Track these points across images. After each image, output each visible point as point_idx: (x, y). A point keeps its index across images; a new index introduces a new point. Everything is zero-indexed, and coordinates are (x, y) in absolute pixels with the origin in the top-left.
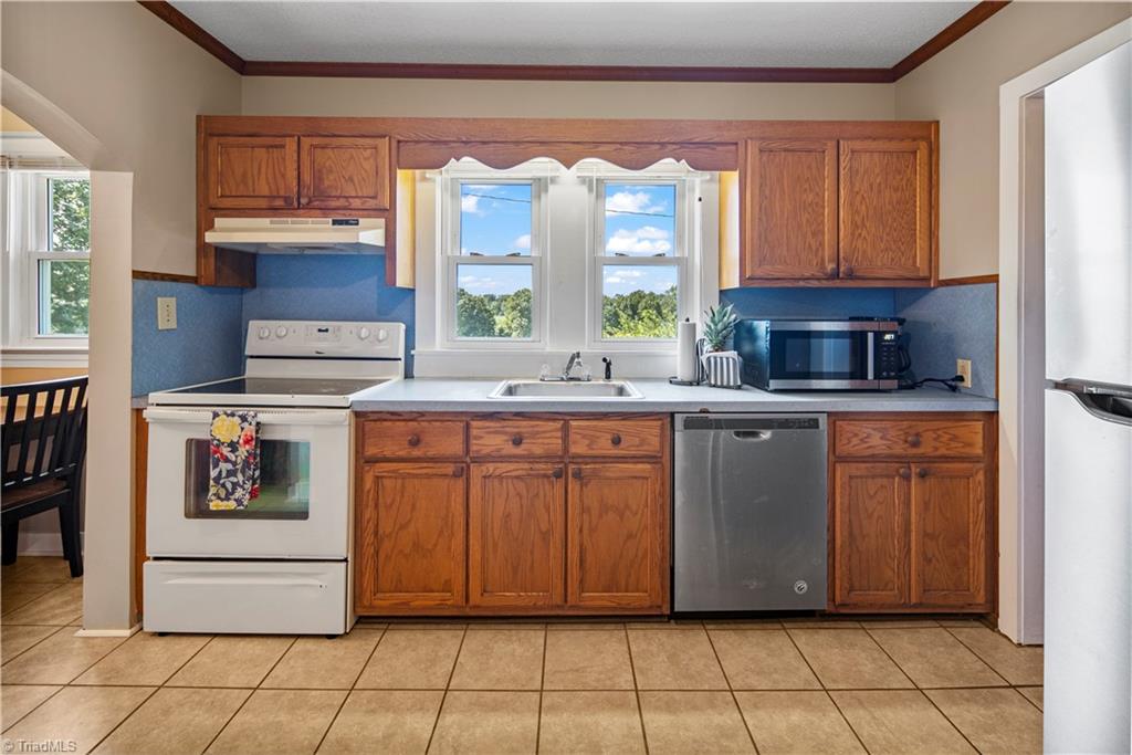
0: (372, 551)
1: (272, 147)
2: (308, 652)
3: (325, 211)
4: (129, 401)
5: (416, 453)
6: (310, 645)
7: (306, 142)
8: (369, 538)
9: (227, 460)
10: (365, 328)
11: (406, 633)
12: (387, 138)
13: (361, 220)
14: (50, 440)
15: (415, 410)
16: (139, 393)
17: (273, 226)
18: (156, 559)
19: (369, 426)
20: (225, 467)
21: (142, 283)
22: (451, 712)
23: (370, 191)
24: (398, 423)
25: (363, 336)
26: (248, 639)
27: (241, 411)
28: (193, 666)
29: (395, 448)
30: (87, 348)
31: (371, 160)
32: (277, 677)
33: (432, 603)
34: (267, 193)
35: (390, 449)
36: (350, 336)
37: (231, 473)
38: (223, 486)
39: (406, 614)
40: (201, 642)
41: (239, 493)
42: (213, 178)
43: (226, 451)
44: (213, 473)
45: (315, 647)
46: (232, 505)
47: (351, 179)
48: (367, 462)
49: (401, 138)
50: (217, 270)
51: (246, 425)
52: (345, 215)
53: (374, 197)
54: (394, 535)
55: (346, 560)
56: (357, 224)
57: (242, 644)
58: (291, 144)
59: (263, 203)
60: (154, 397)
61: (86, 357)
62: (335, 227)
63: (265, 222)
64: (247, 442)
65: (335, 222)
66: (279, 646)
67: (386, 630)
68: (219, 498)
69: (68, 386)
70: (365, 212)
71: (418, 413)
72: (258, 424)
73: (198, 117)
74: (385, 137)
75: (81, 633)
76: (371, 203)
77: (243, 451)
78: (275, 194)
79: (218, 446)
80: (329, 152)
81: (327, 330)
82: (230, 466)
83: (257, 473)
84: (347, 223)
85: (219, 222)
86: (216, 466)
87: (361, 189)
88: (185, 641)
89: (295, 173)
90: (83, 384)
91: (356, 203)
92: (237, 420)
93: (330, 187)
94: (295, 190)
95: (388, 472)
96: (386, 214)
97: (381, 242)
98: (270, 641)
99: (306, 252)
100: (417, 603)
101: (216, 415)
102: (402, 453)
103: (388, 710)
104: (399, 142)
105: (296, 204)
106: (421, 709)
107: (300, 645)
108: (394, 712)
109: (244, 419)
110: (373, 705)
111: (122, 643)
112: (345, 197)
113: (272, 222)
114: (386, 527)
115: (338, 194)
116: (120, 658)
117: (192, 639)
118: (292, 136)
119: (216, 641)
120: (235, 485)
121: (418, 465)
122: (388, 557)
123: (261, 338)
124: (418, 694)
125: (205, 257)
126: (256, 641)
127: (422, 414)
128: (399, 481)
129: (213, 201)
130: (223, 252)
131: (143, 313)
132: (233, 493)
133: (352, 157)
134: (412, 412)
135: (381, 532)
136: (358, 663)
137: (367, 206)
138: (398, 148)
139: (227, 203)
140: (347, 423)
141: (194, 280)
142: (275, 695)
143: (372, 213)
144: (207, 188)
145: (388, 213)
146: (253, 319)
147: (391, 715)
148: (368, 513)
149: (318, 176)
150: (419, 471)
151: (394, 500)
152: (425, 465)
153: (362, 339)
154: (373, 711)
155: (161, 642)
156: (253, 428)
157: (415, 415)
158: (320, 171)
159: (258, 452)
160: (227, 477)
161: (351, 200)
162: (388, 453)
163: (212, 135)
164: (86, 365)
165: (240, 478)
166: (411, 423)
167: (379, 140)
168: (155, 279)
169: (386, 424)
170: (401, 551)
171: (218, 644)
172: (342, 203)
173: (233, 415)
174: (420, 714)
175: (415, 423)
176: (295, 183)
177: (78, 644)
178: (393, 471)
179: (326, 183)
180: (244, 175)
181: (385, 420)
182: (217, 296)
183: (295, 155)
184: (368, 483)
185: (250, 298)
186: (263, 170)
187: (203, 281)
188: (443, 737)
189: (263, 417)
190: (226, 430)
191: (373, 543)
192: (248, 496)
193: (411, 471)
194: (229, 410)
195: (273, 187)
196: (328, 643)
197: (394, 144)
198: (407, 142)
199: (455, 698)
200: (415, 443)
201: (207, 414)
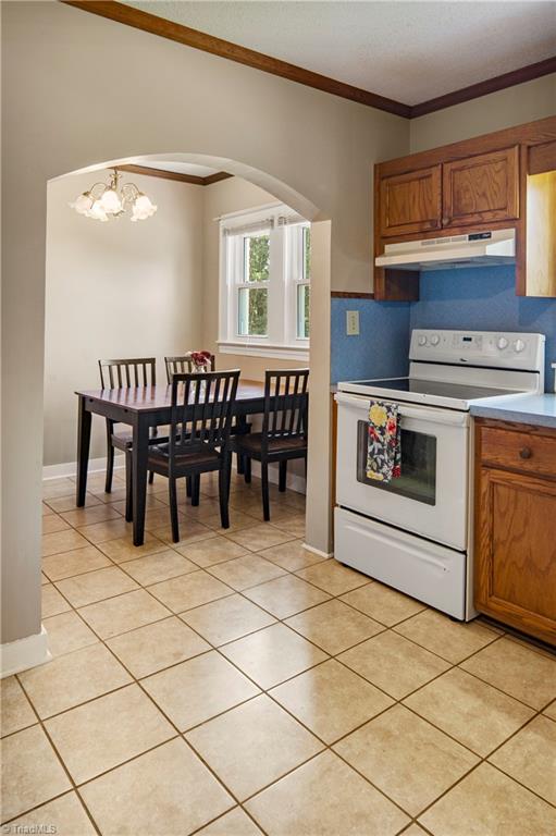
0: (488, 552)
1: (423, 178)
2: (432, 622)
3: (463, 228)
4: (328, 387)
5: (528, 466)
6: (435, 617)
7: (448, 167)
8: (485, 540)
9: (378, 441)
10: (504, 339)
11: (519, 648)
12: (517, 148)
13: (493, 233)
14: (297, 411)
15: (526, 422)
16: (334, 384)
17: (424, 247)
18: (342, 507)
19: (485, 431)
20: (377, 445)
21: (337, 300)
22: (536, 732)
23: (501, 204)
24: (511, 433)
25: (501, 346)
26: (395, 593)
27: (388, 403)
28: (356, 594)
29: (509, 458)
30: (308, 347)
31: (502, 172)
32: (405, 628)
33: (544, 627)
34: (419, 219)
35: (503, 458)
36: (490, 346)
37: (381, 452)
38: (376, 460)
39: (517, 628)
40: (366, 581)
41: (385, 469)
42: (383, 213)
43: (378, 432)
44: (370, 449)
45: (438, 621)
46: (380, 477)
47: (484, 195)
48: (484, 466)
49: (532, 144)
50: (387, 288)
51: (390, 414)
52: (479, 230)
53: (505, 209)
54: (508, 545)
55: (464, 553)
56: (490, 237)
57: (389, 594)
58: (436, 172)
59: (415, 228)
60: (342, 385)
61: (308, 353)
62: (472, 241)
63: (417, 244)
64: (391, 428)
65: (471, 238)
66: (414, 608)
67: (502, 636)
68: (372, 469)
69: (297, 374)
70: (497, 225)
71: (533, 426)
72: (399, 415)
73: (375, 165)
74: (513, 146)
75: (304, 545)
76: (501, 215)
77: (389, 435)
78: (424, 219)
79: (372, 428)
80: (466, 173)
81: (470, 339)
82: (380, 446)
83: (399, 456)
84: (481, 237)
85: (388, 248)
86: (372, 444)
87: (493, 203)
88: (355, 576)
89: (439, 198)
90: (306, 373)
91: (488, 217)
92: (385, 409)
93: (466, 205)
94: (439, 213)
95: (503, 480)
96: (516, 223)
97: (511, 253)
98: (408, 601)
99: (457, 266)
100: (528, 621)
101: (372, 404)
102: (515, 464)
103: (479, 696)
104: (529, 147)
105: (439, 226)
106: (509, 713)
107: (428, 614)
108: (484, 701)
109: (389, 409)
110: (468, 687)
111: (322, 561)
112: (480, 213)
113: (423, 244)
114: (500, 534)
115: (473, 210)
116: (319, 570)
117: (361, 577)
118: (436, 165)
119: (374, 584)
120: (383, 461)
121: (530, 480)
122: (502, 565)
123: (420, 345)
124: (510, 701)
125: (380, 277)
126: (399, 597)
127: (535, 428)
128: (513, 492)
129: (385, 232)
130: (390, 273)
131: (338, 322)
132: (381, 468)
133: (485, 173)
134: (525, 424)
135: (495, 537)
136: (467, 649)
137: (498, 218)
138: (529, 153)
139: (392, 232)
140: (464, 425)
141: (371, 296)
142: (399, 639)
143: (502, 224)
144: (380, 221)
145: (517, 222)
146: (416, 328)
147: (479, 702)
148: (485, 515)
149: (457, 197)
150: (532, 486)
151: (507, 509)
152: (537, 481)
153: (500, 349)
154: (466, 691)
155: (343, 570)
156: (395, 417)
157: (528, 428)
158: (458, 192)
159: (399, 438)
160: (379, 453)
161: (483, 214)
162: (501, 461)
163: (383, 179)
164: (307, 359)
165: (386, 457)
166: (522, 435)
167: (508, 151)
168: (345, 297)
169: (499, 431)
170: (514, 563)
171: (375, 587)
172: (476, 218)
173: (382, 405)
174: (506, 716)
175: (527, 436)
176: (439, 205)
177: (302, 552)
178: (507, 480)
179: (464, 202)
180: (403, 208)
181: (501, 428)
182: (389, 309)
183: (440, 182)
184: (485, 488)
185: (416, 309)
186: (417, 199)
187: (378, 297)
188: (519, 745)
189: (403, 410)
190: (379, 417)
191: (489, 545)
192: (391, 473)
193: (524, 485)
194: (381, 401)
195: (424, 213)
196: (450, 622)
197: (524, 150)
198: (536, 146)
199: (545, 723)
200: (528, 455)
201: (367, 401)
